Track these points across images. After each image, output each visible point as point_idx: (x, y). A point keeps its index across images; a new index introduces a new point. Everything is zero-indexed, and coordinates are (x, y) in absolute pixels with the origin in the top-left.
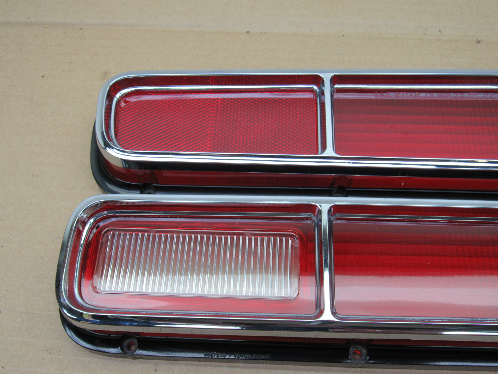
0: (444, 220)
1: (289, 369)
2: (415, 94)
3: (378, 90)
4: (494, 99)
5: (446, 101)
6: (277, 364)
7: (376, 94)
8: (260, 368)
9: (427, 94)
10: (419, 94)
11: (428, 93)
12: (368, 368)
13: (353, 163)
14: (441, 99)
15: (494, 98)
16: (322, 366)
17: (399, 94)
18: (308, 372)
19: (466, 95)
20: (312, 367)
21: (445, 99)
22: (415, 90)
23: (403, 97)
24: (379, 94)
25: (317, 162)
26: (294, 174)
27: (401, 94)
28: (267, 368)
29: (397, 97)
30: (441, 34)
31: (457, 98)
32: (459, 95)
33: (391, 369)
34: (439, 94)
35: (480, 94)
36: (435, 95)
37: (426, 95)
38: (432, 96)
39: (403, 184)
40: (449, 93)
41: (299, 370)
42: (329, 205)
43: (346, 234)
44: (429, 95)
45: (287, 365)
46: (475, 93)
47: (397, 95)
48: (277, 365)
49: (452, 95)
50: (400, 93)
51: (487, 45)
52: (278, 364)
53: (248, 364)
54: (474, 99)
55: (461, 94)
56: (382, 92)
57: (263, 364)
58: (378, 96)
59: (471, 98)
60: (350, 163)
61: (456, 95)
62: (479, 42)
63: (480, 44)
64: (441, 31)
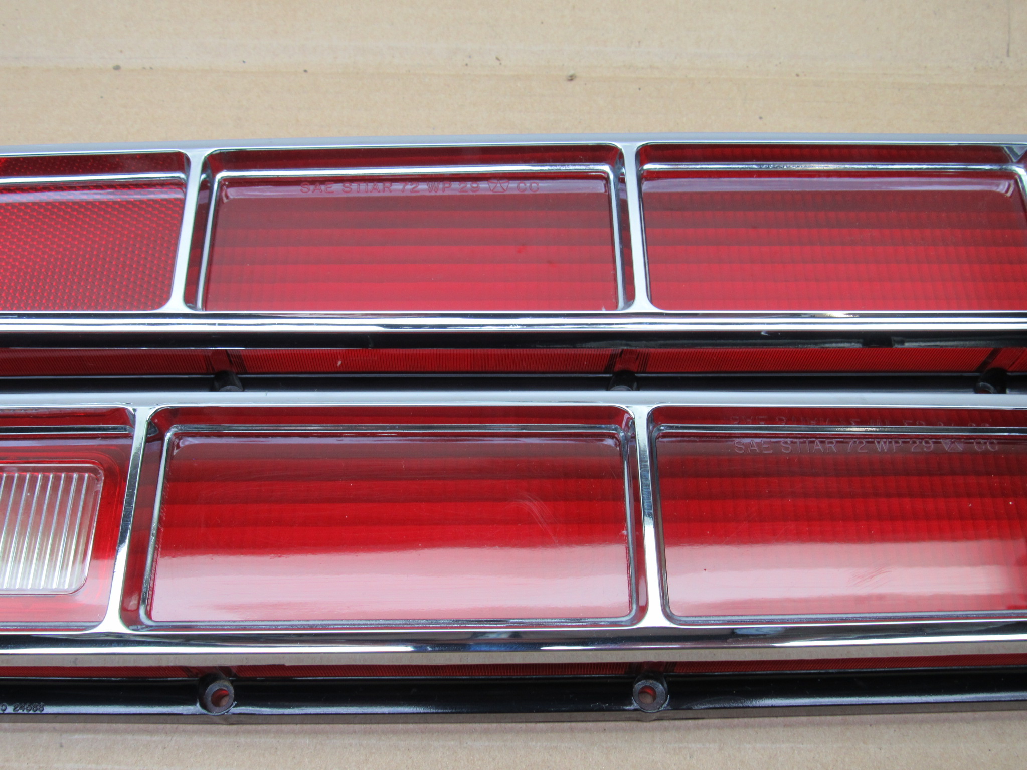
0: (388, 431)
1: (96, 732)
2: (384, 185)
3: (311, 180)
4: (537, 191)
5: (441, 197)
6: (76, 723)
7: (306, 186)
8: (41, 731)
9: (407, 185)
10: (391, 185)
11: (407, 183)
12: (250, 724)
13: (219, 325)
14: (433, 193)
15: (538, 189)
16: (163, 723)
17: (351, 187)
18: (133, 735)
19: (483, 185)
20: (142, 726)
21: (440, 193)
22: (383, 178)
23: (358, 192)
24: (312, 188)
25: (149, 324)
26: (107, 348)
27: (354, 186)
28: (55, 730)
29: (347, 192)
30: (501, 64)
31: (464, 192)
32: (469, 185)
33: (297, 724)
34: (430, 183)
35: (511, 182)
36: (423, 187)
37: (404, 188)
38: (416, 189)
39: (339, 363)
40: (449, 183)
41: (116, 732)
42: (151, 408)
43: (196, 464)
44: (409, 187)
45: (96, 723)
46: (501, 182)
47: (348, 188)
48: (74, 724)
49: (456, 185)
50: (353, 184)
51: (586, 84)
52: (78, 723)
53: (19, 725)
54: (496, 193)
55: (473, 184)
56: (318, 184)
57: (47, 722)
58: (310, 192)
59: (492, 191)
60: (214, 324)
61: (463, 185)
62: (571, 78)
63: (573, 83)
64: (500, 58)
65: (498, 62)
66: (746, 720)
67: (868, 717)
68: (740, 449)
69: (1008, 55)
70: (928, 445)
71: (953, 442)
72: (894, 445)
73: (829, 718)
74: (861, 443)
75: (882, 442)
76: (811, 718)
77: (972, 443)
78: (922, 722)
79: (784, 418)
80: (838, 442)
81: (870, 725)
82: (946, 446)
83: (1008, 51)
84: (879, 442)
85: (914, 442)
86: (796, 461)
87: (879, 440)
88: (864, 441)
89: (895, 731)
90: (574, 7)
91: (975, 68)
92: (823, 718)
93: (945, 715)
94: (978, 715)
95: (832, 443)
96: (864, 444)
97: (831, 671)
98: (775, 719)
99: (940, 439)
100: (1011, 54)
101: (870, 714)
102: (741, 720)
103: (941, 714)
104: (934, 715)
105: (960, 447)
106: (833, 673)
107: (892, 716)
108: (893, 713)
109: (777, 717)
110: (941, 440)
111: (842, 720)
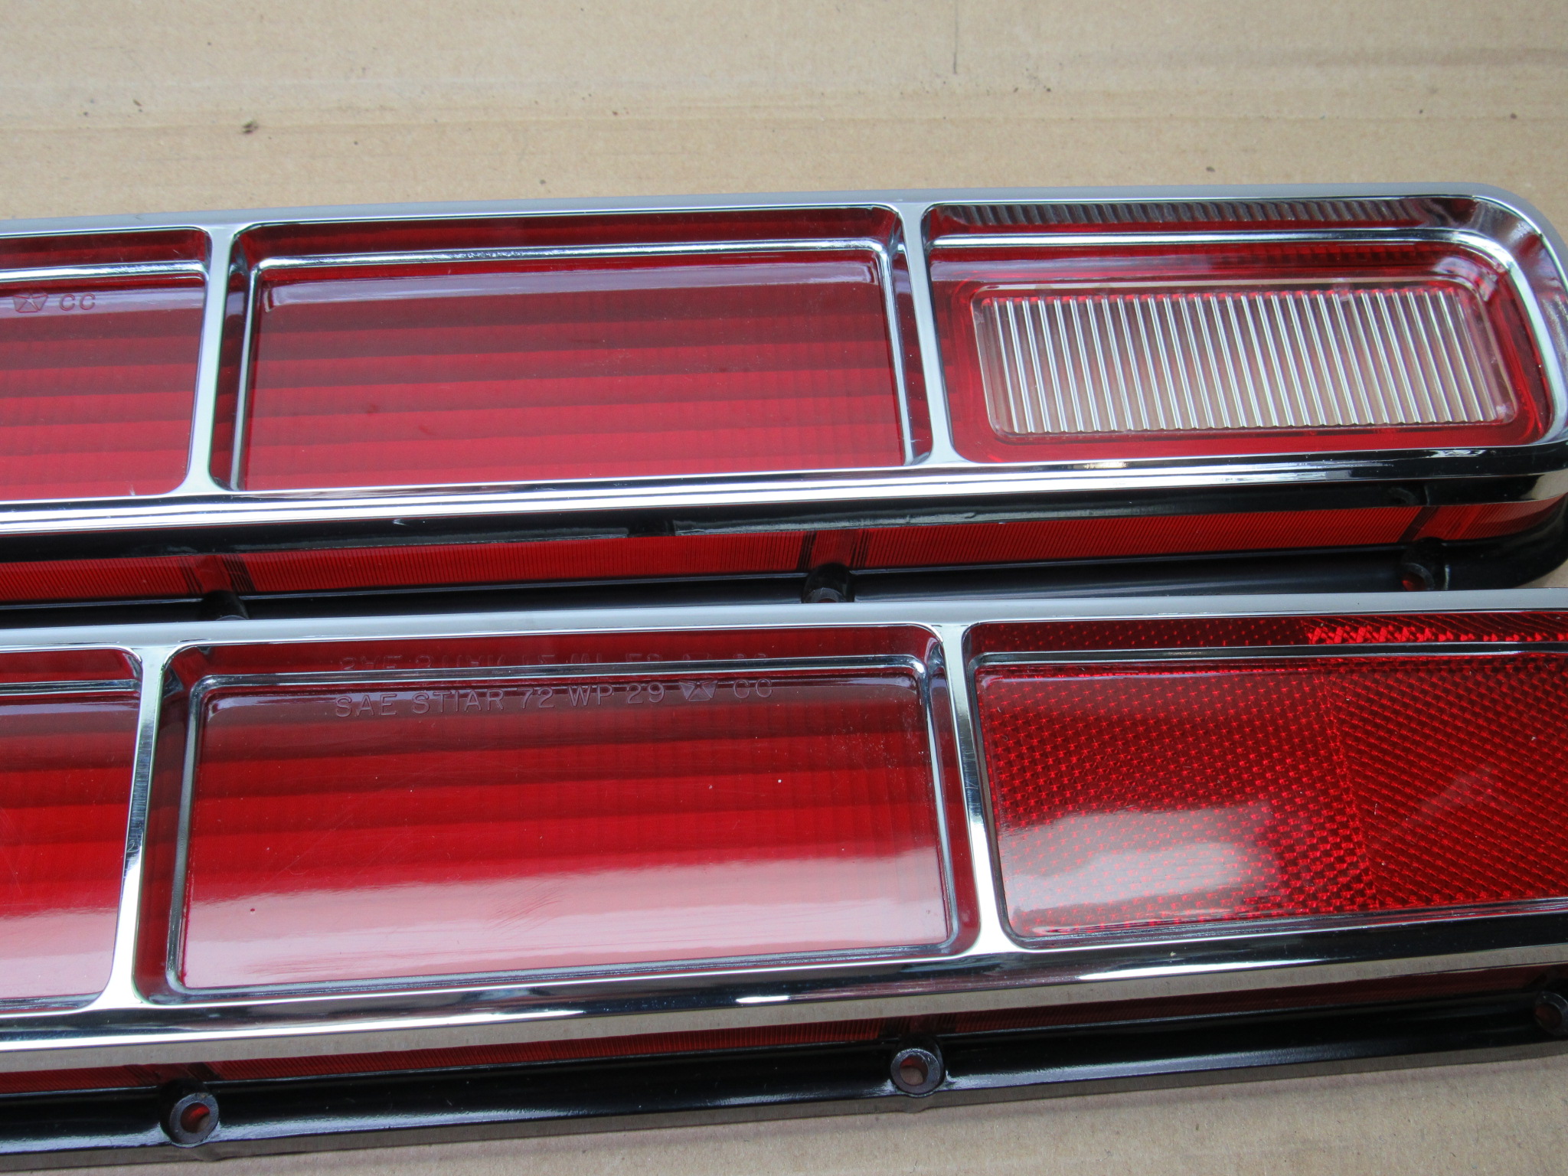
30: (140, 111)
51: (271, 138)
62: (249, 129)
63: (250, 137)
64: (141, 103)
65: (137, 108)
66: (378, 1152)
67: (582, 1138)
68: (343, 710)
69: (955, 72)
70: (655, 693)
71: (697, 686)
72: (599, 694)
73: (516, 1142)
74: (545, 693)
75: (580, 689)
76: (486, 1144)
77: (731, 686)
78: (670, 1142)
79: (428, 657)
80: (507, 694)
81: (584, 1152)
82: (687, 691)
83: (955, 65)
84: (575, 691)
85: (634, 689)
86: (432, 726)
87: (575, 687)
88: (551, 690)
89: (623, 1159)
90: (262, 17)
91: (902, 93)
92: (506, 1143)
93: (710, 1129)
94: (763, 1126)
95: (496, 695)
96: (551, 694)
97: (482, 1067)
98: (427, 1148)
99: (677, 681)
100: (959, 69)
101: (585, 1133)
102: (369, 1151)
103: (704, 1128)
104: (691, 1130)
105: (708, 692)
106: (485, 1070)
107: (620, 1135)
108: (625, 1130)
109: (430, 1144)
110: (680, 683)
111: (539, 1144)
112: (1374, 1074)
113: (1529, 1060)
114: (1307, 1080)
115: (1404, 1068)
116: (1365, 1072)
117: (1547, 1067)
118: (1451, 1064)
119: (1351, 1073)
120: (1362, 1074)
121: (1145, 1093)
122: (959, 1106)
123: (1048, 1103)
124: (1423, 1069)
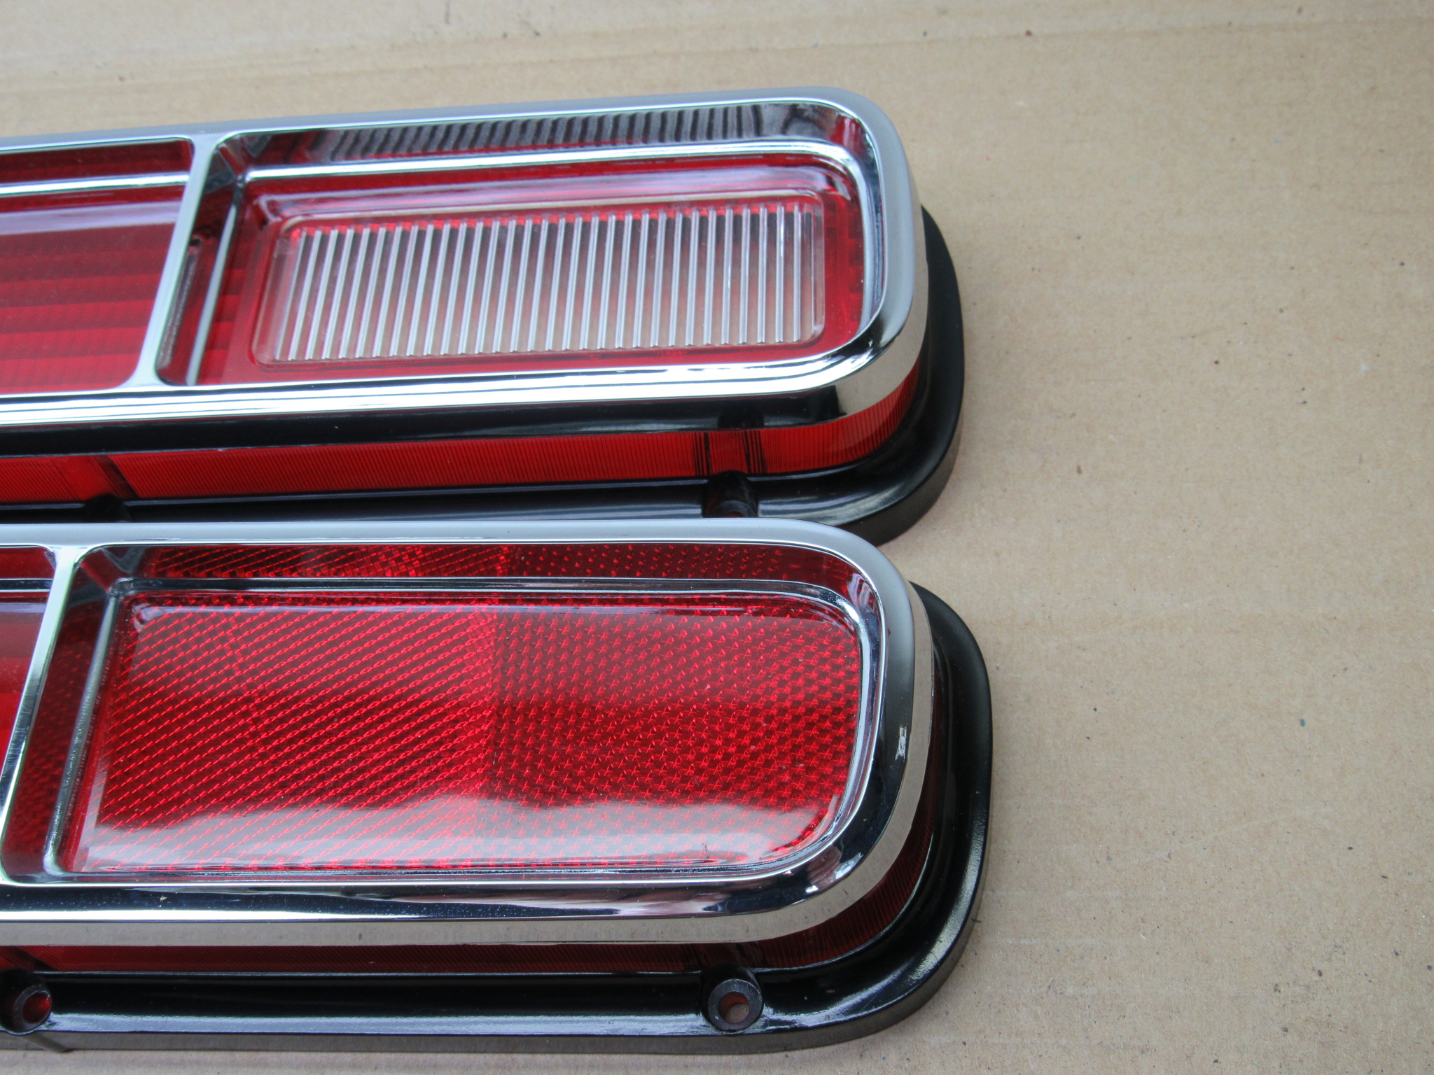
112: (548, 1057)
113: (730, 1057)
114: (472, 1056)
115: (584, 1052)
116: (539, 1053)
117: (749, 1066)
118: (639, 1053)
119: (524, 1052)
120: (535, 1055)
121: (325, 1054)
122: (107, 1049)
123: (194, 1055)
124: (605, 1056)
